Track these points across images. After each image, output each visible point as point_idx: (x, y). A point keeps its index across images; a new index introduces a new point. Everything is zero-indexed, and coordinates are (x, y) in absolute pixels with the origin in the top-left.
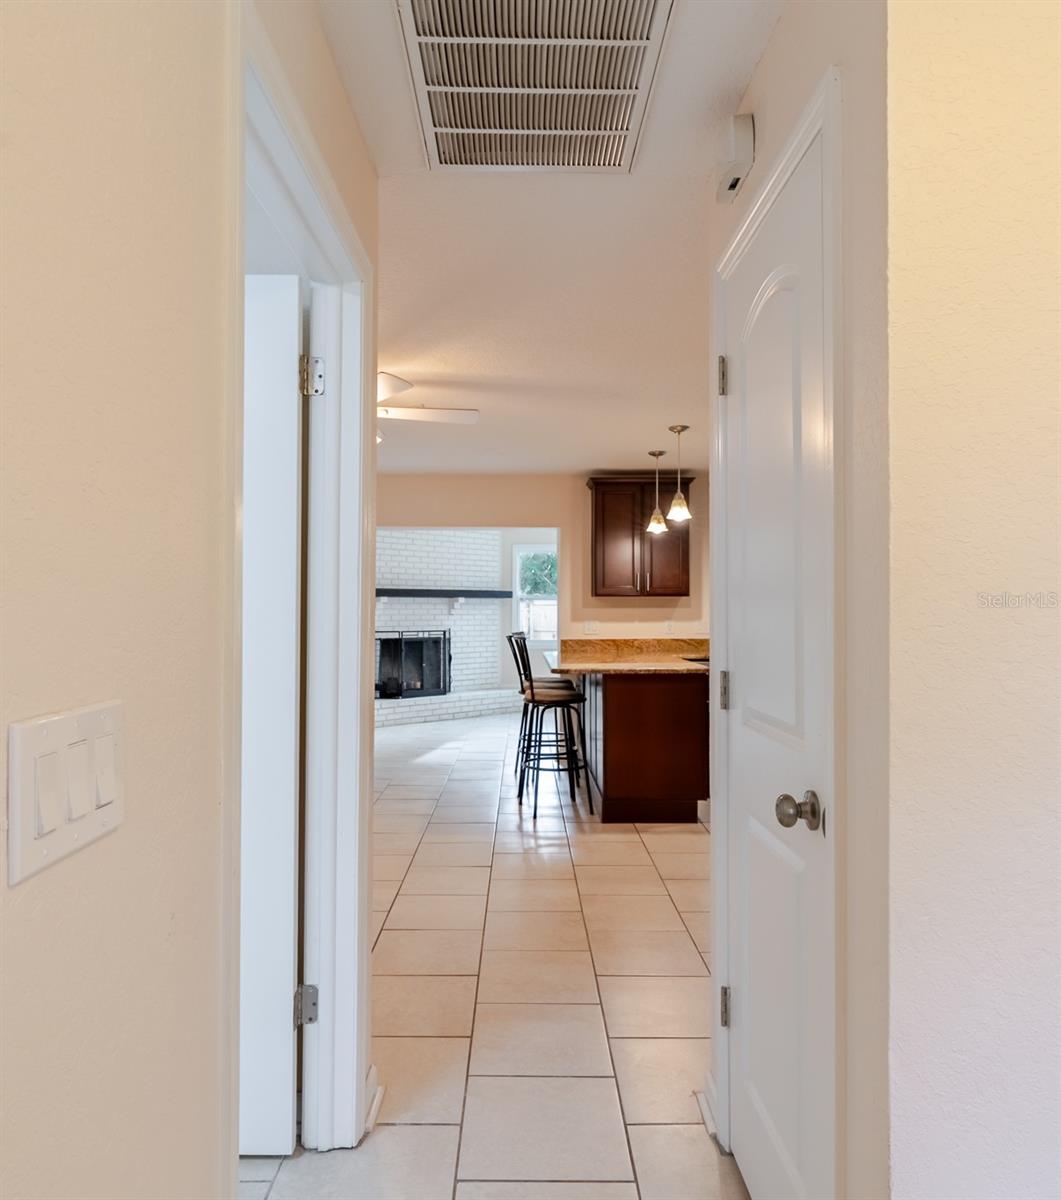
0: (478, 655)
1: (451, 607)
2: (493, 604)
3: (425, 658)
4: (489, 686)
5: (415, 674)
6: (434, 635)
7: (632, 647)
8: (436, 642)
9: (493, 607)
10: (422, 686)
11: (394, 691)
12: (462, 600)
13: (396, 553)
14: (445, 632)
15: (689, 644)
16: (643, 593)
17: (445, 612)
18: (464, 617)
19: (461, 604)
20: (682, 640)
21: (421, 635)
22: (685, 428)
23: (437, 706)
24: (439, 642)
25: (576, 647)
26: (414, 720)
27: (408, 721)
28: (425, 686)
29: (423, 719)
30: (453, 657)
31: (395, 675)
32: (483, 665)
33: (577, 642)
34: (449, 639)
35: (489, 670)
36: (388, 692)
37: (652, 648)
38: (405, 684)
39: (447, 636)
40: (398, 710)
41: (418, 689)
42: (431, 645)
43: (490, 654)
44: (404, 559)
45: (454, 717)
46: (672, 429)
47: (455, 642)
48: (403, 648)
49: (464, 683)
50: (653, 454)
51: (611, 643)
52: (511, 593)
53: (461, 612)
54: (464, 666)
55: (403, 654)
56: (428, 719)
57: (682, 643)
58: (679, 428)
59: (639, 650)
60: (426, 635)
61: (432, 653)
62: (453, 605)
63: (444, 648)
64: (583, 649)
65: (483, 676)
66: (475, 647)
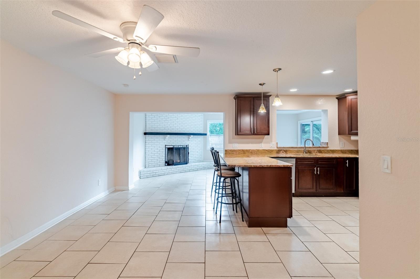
0: (197, 152)
1: (189, 138)
2: (201, 137)
3: (181, 153)
4: (200, 161)
5: (178, 158)
6: (184, 146)
7: (249, 152)
8: (184, 148)
9: (201, 138)
10: (180, 161)
11: (172, 164)
12: (192, 136)
13: (173, 122)
14: (187, 145)
15: (268, 151)
16: (254, 134)
17: (187, 139)
18: (193, 141)
19: (192, 137)
20: (266, 150)
21: (180, 146)
22: (280, 69)
23: (184, 168)
24: (185, 148)
25: (230, 152)
26: (177, 172)
27: (176, 172)
28: (181, 161)
29: (180, 172)
30: (189, 152)
31: (172, 158)
32: (198, 155)
33: (231, 150)
34: (188, 148)
35: (200, 156)
36: (170, 164)
37: (256, 153)
38: (175, 161)
39: (188, 147)
40: (172, 169)
41: (179, 163)
42: (183, 149)
43: (200, 152)
44: (175, 124)
45: (189, 171)
46: (274, 70)
47: (190, 148)
48: (174, 150)
49: (192, 160)
50: (260, 84)
51: (242, 151)
52: (206, 134)
53: (192, 139)
54: (193, 155)
55: (174, 152)
56: (182, 172)
57: (266, 151)
58: (277, 70)
59: (251, 153)
60: (181, 146)
61: (183, 152)
62: (189, 137)
63: (187, 150)
64: (233, 153)
65: (198, 158)
66: (195, 150)
